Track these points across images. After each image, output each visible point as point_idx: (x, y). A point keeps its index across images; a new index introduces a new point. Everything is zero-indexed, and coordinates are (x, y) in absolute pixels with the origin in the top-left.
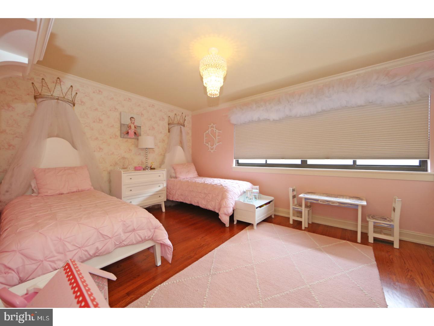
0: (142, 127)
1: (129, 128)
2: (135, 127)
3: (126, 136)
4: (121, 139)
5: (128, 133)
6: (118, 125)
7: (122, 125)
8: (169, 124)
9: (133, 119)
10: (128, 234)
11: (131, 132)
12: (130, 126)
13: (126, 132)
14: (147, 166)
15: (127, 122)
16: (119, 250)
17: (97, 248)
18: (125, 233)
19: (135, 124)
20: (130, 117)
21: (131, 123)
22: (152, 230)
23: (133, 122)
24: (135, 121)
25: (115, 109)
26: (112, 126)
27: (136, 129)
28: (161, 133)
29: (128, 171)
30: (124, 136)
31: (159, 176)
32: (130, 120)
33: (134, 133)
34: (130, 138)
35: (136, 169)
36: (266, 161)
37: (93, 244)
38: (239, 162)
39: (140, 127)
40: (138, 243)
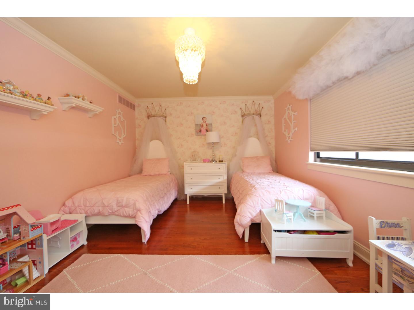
0: (213, 125)
1: (201, 126)
2: (207, 125)
3: (199, 133)
4: (196, 136)
5: (201, 131)
6: (193, 126)
7: (197, 125)
8: (242, 116)
9: (204, 119)
10: (119, 208)
11: (203, 130)
12: (202, 125)
13: (199, 131)
14: (213, 159)
15: (200, 122)
16: (114, 217)
17: (99, 210)
18: (117, 206)
19: (206, 123)
20: (202, 118)
21: (203, 122)
22: (135, 211)
23: (205, 121)
24: (206, 120)
25: (192, 113)
26: (190, 127)
27: (207, 127)
28: (233, 126)
29: (197, 162)
30: (198, 134)
31: (219, 169)
32: (202, 120)
33: (205, 130)
34: (203, 135)
35: (205, 161)
36: (357, 155)
37: (98, 207)
38: (321, 156)
39: (211, 124)
40: (125, 217)
